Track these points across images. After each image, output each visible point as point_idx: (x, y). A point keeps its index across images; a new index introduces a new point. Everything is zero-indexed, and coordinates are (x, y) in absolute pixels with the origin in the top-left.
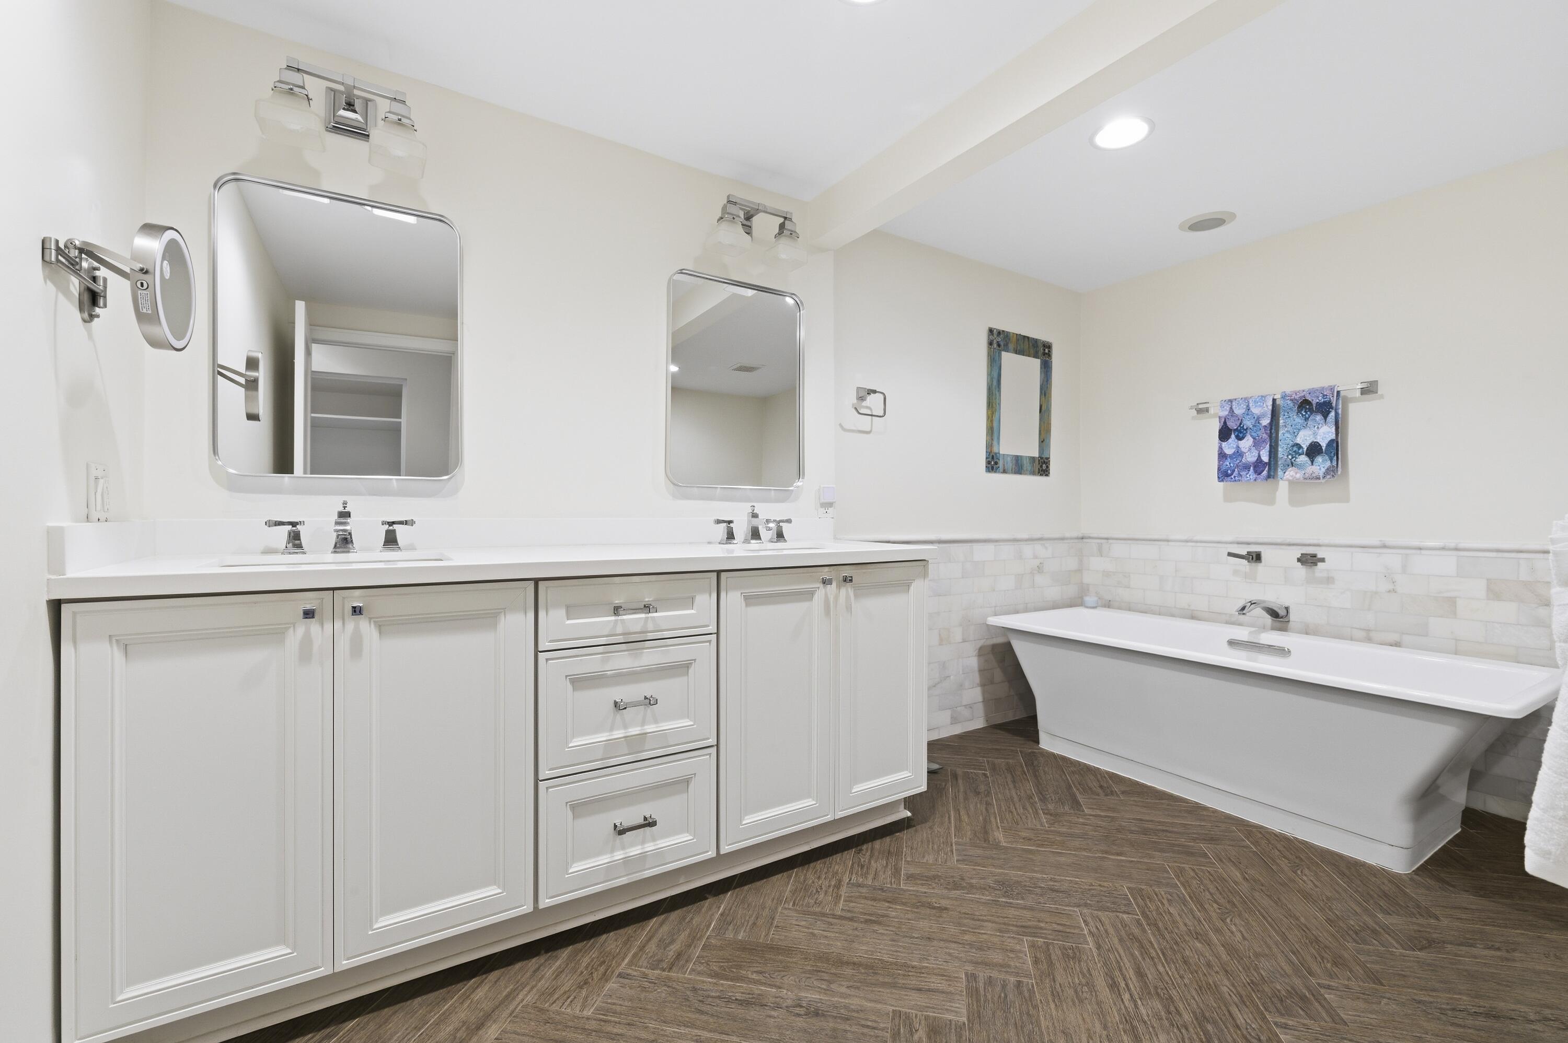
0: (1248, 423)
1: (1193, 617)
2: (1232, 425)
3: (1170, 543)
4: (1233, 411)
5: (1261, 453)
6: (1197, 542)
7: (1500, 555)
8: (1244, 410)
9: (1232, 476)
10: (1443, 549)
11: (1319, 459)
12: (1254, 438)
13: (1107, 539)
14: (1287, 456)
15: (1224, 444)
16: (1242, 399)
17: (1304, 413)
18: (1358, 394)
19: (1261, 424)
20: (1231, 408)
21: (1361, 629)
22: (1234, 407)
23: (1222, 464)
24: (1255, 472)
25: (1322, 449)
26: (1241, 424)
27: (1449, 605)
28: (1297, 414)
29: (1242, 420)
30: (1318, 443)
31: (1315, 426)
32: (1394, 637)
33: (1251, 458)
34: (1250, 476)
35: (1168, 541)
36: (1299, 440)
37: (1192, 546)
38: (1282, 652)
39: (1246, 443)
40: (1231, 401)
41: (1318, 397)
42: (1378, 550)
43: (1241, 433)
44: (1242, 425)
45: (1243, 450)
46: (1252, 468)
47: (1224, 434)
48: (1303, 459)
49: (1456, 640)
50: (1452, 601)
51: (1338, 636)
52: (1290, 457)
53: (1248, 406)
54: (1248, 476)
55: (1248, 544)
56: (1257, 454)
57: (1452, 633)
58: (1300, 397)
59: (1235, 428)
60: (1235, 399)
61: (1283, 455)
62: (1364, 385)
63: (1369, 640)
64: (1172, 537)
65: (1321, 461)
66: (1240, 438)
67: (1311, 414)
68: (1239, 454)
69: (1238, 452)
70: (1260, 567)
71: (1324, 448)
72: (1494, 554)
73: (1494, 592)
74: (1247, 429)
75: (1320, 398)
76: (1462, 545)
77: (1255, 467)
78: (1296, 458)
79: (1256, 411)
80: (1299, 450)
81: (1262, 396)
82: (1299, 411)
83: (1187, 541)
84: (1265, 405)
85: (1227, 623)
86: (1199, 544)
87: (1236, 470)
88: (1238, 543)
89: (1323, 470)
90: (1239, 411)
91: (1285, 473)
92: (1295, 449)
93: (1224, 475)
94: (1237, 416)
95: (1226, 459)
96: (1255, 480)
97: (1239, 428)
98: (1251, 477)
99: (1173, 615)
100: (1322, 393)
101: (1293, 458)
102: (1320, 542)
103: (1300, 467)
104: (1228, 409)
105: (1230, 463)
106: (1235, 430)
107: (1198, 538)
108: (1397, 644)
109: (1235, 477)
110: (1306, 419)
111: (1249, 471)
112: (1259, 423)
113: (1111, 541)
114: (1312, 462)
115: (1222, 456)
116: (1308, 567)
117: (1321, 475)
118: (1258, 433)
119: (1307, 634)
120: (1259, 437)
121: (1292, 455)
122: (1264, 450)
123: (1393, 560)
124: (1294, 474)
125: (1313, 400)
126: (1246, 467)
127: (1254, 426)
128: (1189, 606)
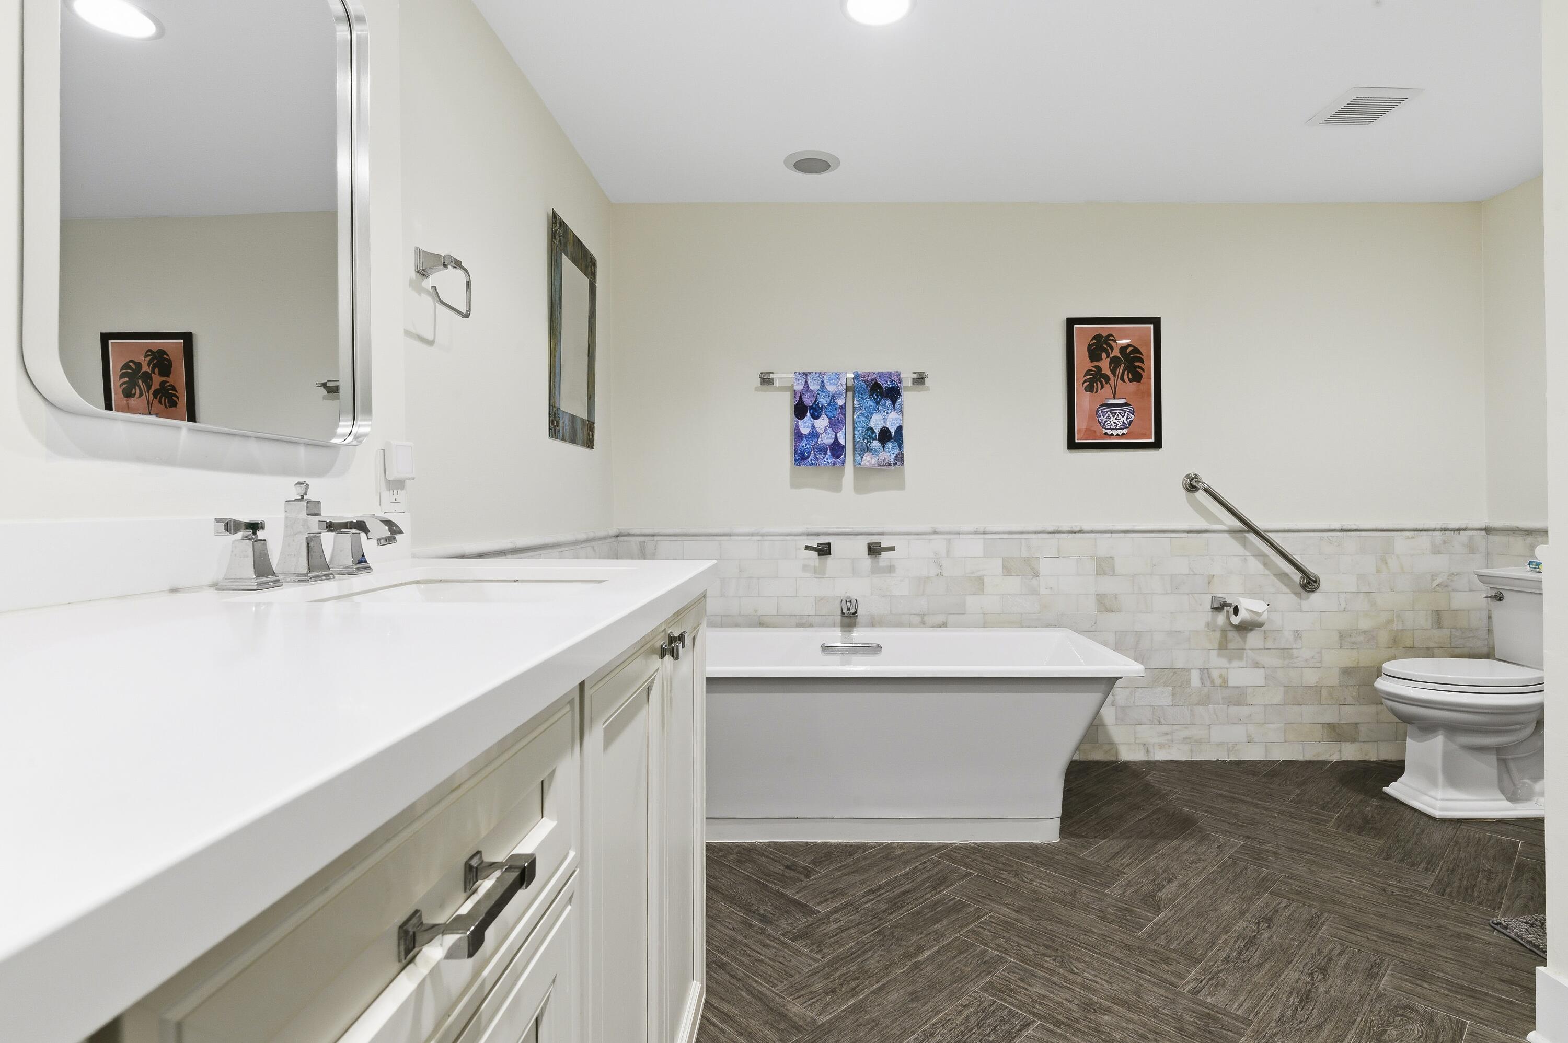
0: (823, 401)
1: (761, 625)
2: (808, 401)
3: (732, 537)
4: (808, 386)
5: (838, 435)
6: (762, 535)
7: (1011, 536)
8: (819, 386)
9: (809, 460)
10: (976, 533)
11: (889, 445)
12: (829, 419)
13: (653, 535)
14: (863, 440)
15: (800, 422)
16: (816, 373)
17: (876, 397)
18: (910, 384)
19: (837, 404)
20: (806, 382)
21: (917, 615)
22: (809, 381)
23: (799, 445)
24: (833, 455)
25: (892, 436)
26: (816, 401)
27: (978, 583)
28: (870, 397)
29: (817, 396)
30: (887, 428)
31: (885, 411)
32: (940, 618)
33: (827, 439)
34: (827, 459)
35: (730, 535)
36: (872, 425)
37: (759, 540)
38: (875, 649)
39: (822, 423)
40: (805, 374)
41: (887, 382)
42: (927, 537)
43: (816, 411)
44: (817, 403)
45: (819, 430)
46: (829, 450)
47: (800, 410)
48: (876, 444)
49: (984, 614)
50: (980, 579)
51: (899, 625)
52: (866, 441)
53: (823, 382)
54: (825, 459)
55: (818, 535)
56: (833, 437)
57: (981, 608)
58: (872, 380)
59: (811, 405)
60: (810, 373)
61: (859, 438)
62: (915, 376)
63: (923, 624)
64: (736, 531)
65: (890, 446)
66: (815, 417)
67: (882, 398)
68: (814, 434)
69: (813, 432)
70: (830, 560)
71: (893, 434)
72: (1006, 536)
73: (1007, 570)
74: (822, 407)
75: (889, 383)
76: (988, 529)
77: (832, 450)
78: (871, 443)
79: (831, 388)
80: (873, 434)
81: (837, 374)
82: (871, 395)
83: (752, 535)
84: (839, 384)
85: (797, 626)
86: (765, 538)
87: (812, 452)
88: (808, 535)
89: (893, 456)
90: (814, 387)
91: (862, 458)
92: (869, 433)
93: (800, 457)
94: (812, 391)
95: (802, 439)
96: (834, 464)
97: (814, 406)
98: (829, 461)
99: (737, 625)
100: (890, 378)
101: (868, 442)
102: (885, 530)
103: (874, 452)
104: (803, 383)
105: (806, 445)
106: (811, 407)
107: (766, 530)
108: (944, 625)
109: (811, 460)
110: (878, 403)
111: (826, 454)
112: (834, 402)
113: (656, 538)
114: (883, 447)
115: (798, 436)
116: (873, 556)
117: (892, 461)
118: (833, 413)
119: (873, 626)
120: (835, 417)
121: (867, 439)
122: (841, 432)
123: (938, 544)
124: (870, 459)
125: (883, 384)
126: (823, 449)
127: (829, 405)
128: (756, 611)
